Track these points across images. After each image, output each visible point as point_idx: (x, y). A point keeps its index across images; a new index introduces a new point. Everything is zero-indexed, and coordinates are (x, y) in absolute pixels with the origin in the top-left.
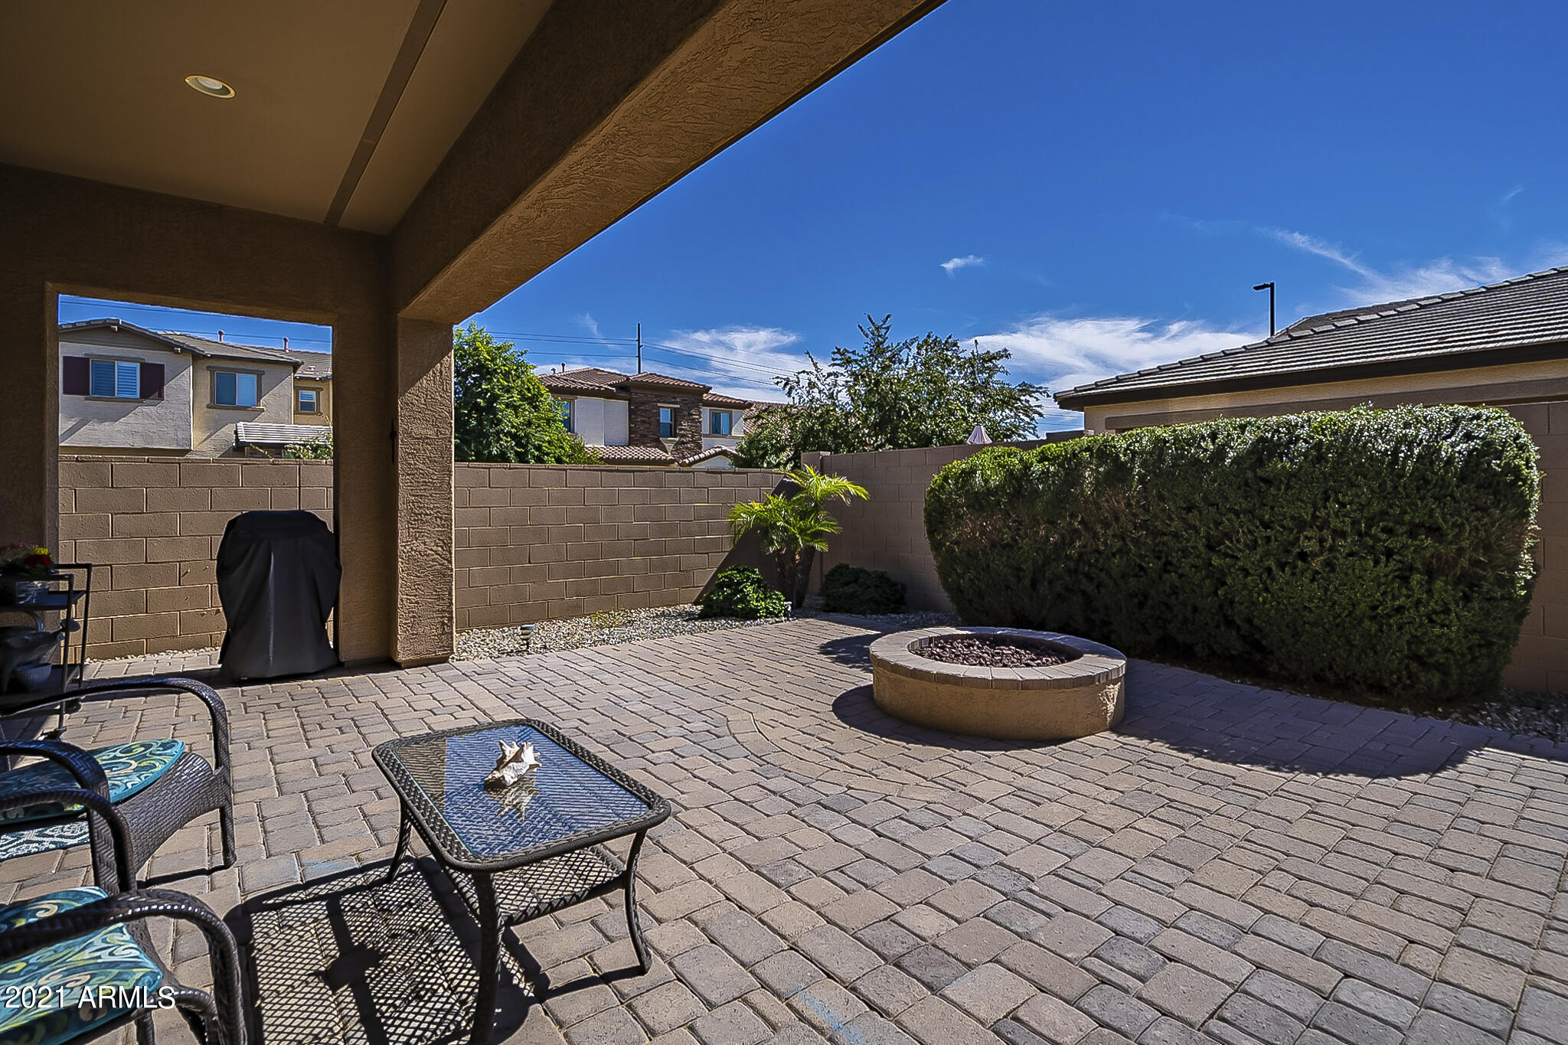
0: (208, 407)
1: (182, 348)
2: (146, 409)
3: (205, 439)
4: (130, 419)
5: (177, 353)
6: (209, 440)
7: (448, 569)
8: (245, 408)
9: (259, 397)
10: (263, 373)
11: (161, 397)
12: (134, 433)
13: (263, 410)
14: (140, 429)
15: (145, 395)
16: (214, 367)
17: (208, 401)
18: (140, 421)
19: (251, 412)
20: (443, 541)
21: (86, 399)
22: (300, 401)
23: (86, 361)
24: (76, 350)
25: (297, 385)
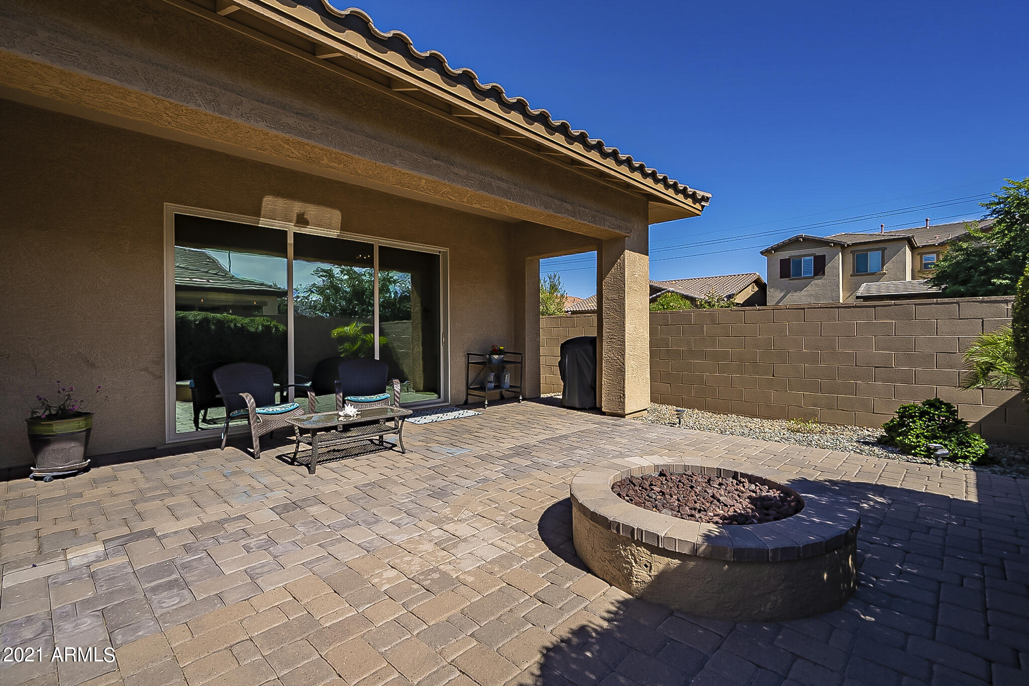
0: (851, 276)
1: (834, 243)
2: (816, 281)
3: (849, 296)
4: (809, 288)
5: (831, 246)
6: (852, 296)
7: (623, 368)
8: (873, 274)
9: (883, 265)
10: (886, 248)
11: (824, 274)
12: (810, 296)
13: (885, 274)
14: (814, 293)
15: (816, 274)
16: (854, 251)
17: (851, 273)
18: (814, 289)
19: (876, 276)
20: (621, 353)
21: (789, 280)
22: (924, 262)
23: (789, 259)
24: (785, 255)
25: (920, 252)
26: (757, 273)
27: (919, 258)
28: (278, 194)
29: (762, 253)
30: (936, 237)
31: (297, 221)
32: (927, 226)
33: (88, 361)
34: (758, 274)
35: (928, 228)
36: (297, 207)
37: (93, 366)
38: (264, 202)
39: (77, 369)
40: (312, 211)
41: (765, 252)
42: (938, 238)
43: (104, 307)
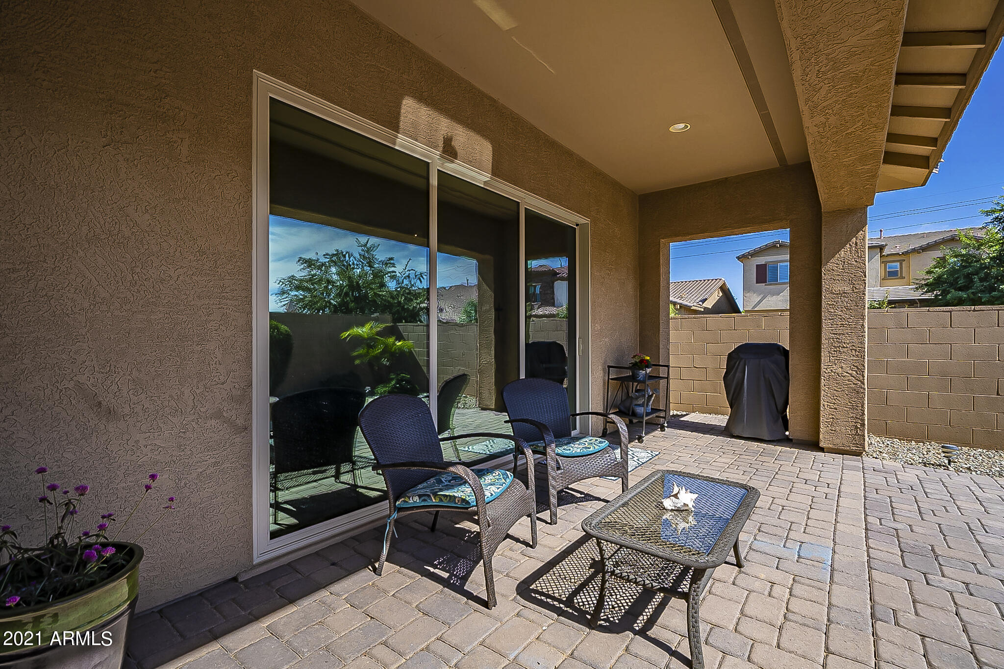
4: (785, 293)
7: (862, 388)
20: (857, 367)
21: (765, 285)
22: (888, 270)
23: (765, 265)
24: (761, 260)
25: (884, 260)
26: (722, 279)
27: (884, 266)
28: (421, 98)
29: (738, 258)
30: (896, 247)
31: (444, 148)
32: (881, 237)
33: (100, 403)
34: (724, 279)
35: (882, 238)
36: (444, 126)
37: (111, 414)
38: (403, 107)
39: (74, 423)
40: (462, 136)
41: (741, 258)
42: (898, 247)
43: (136, 277)
